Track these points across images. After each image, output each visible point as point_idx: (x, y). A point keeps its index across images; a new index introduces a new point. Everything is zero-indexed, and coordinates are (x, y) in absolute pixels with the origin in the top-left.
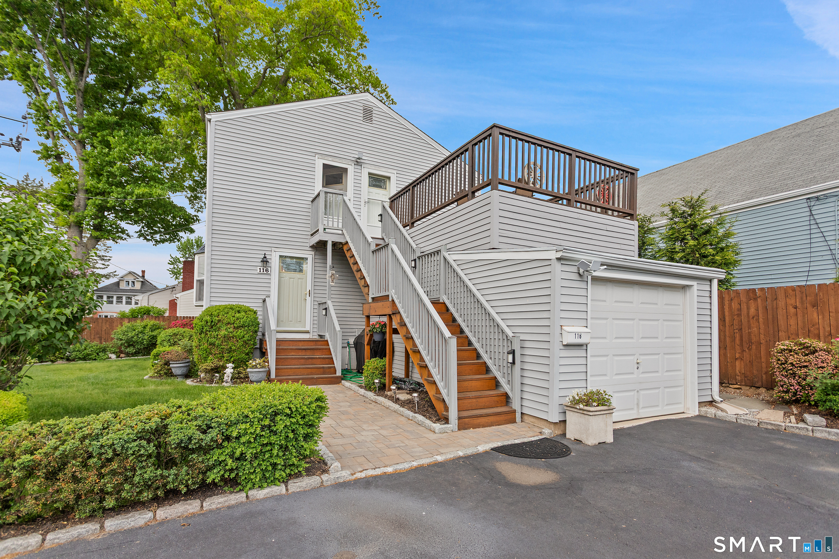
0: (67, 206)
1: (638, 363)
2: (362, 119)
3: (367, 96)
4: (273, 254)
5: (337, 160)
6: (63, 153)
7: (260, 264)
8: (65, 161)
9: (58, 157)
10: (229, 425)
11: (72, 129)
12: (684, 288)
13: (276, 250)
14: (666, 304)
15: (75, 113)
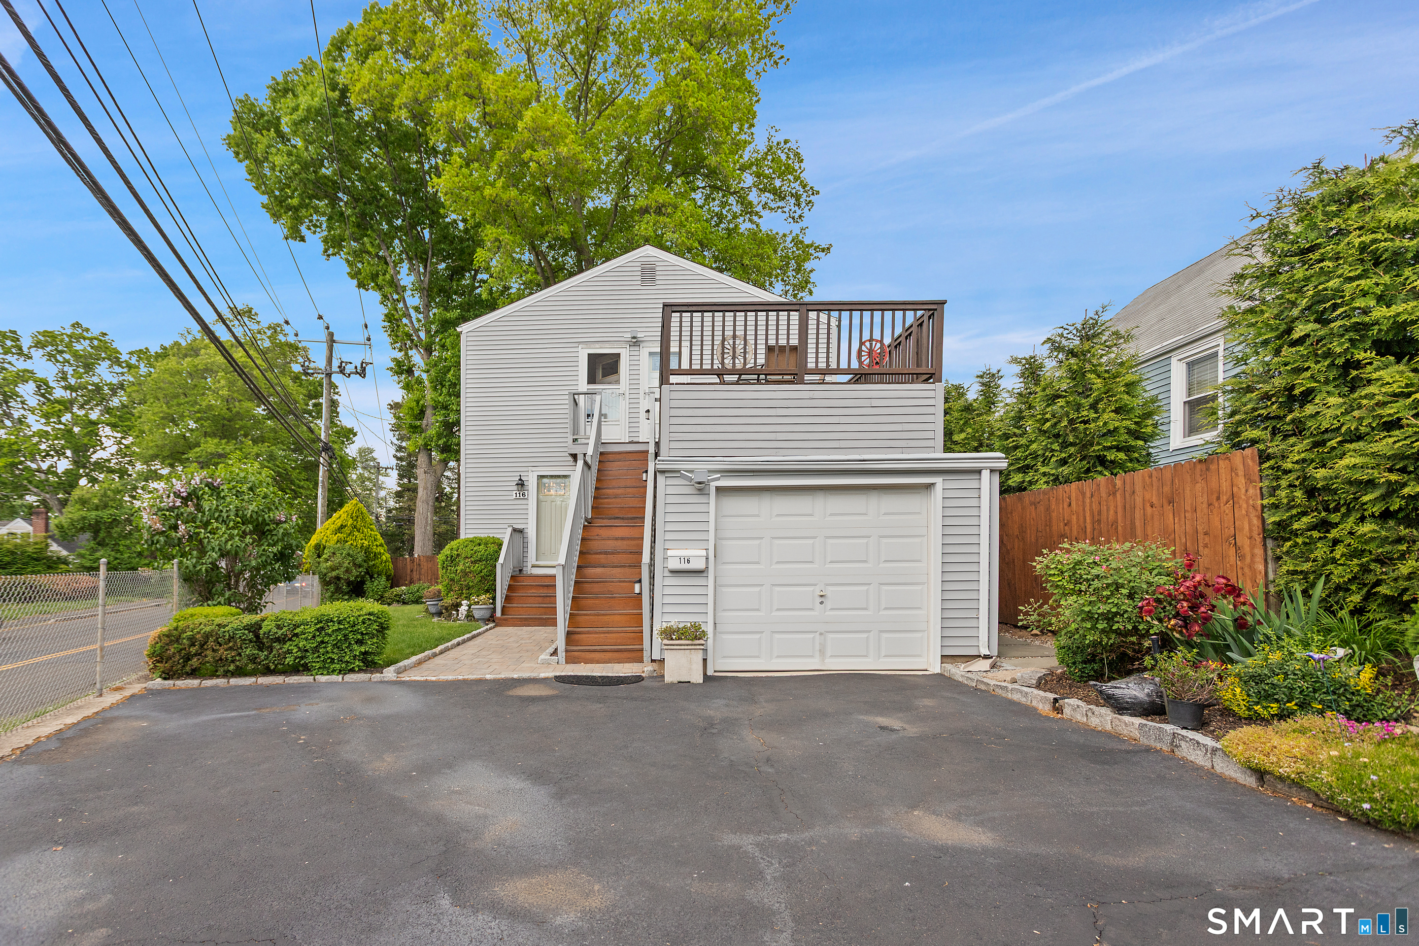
0: (416, 427)
1: (822, 596)
2: (639, 283)
3: (647, 250)
4: (530, 474)
5: (607, 345)
6: (414, 365)
7: (515, 488)
8: (416, 374)
9: (410, 372)
10: (296, 626)
11: (418, 337)
12: (929, 487)
13: (534, 469)
14: (885, 514)
15: (421, 316)
